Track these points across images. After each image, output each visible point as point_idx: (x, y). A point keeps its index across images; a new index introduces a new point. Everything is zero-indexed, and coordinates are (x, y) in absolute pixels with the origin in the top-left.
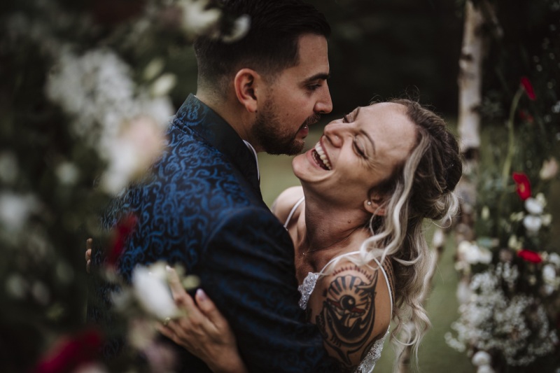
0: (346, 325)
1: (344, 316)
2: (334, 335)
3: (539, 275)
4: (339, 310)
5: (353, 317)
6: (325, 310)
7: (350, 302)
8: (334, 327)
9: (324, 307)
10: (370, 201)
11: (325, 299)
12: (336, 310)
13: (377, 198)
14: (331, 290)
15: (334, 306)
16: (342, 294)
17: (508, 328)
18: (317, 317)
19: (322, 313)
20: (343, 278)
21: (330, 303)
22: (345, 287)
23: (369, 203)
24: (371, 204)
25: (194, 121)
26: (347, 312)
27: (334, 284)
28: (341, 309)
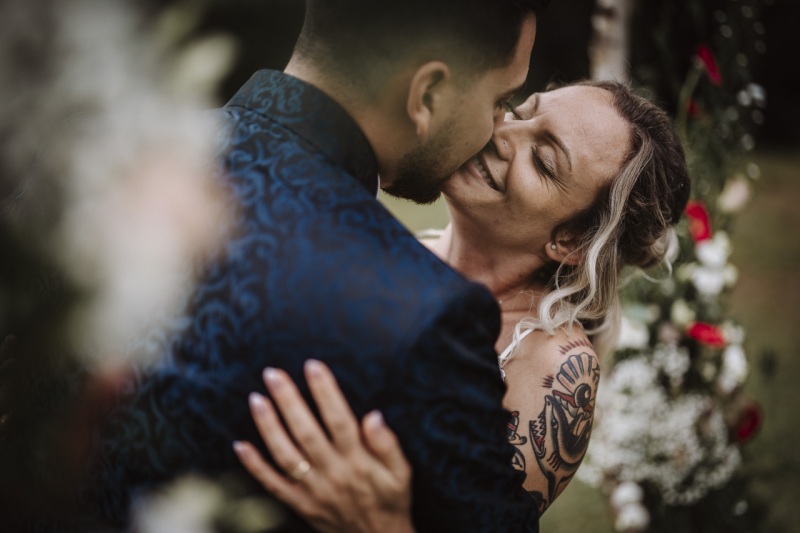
0: (575, 433)
1: (576, 417)
2: (556, 451)
3: (719, 363)
4: (571, 408)
5: (584, 419)
6: (549, 409)
7: (586, 395)
8: (559, 437)
9: (547, 404)
10: (554, 243)
11: (549, 392)
12: (567, 409)
13: (566, 239)
14: (561, 376)
15: (564, 402)
16: (579, 382)
17: (670, 448)
18: (532, 424)
19: (542, 416)
20: (579, 358)
21: (558, 398)
22: (582, 370)
23: (554, 247)
24: (556, 249)
25: (294, 115)
26: (581, 410)
27: (566, 367)
28: (575, 407)
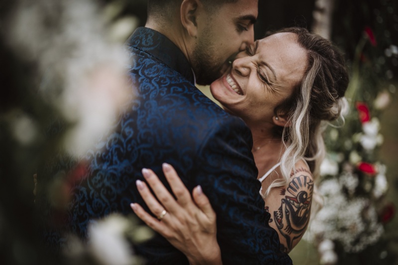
0: (299, 215)
1: (299, 208)
2: (289, 225)
4: (296, 204)
5: (304, 208)
6: (284, 205)
7: (304, 196)
8: (290, 218)
9: (283, 203)
11: (284, 197)
12: (294, 205)
13: (282, 114)
14: (289, 189)
15: (292, 202)
16: (299, 191)
18: (275, 213)
19: (281, 209)
20: (298, 179)
21: (288, 199)
22: (301, 185)
23: (277, 118)
25: (150, 46)
26: (302, 204)
27: (292, 184)
28: (298, 203)
